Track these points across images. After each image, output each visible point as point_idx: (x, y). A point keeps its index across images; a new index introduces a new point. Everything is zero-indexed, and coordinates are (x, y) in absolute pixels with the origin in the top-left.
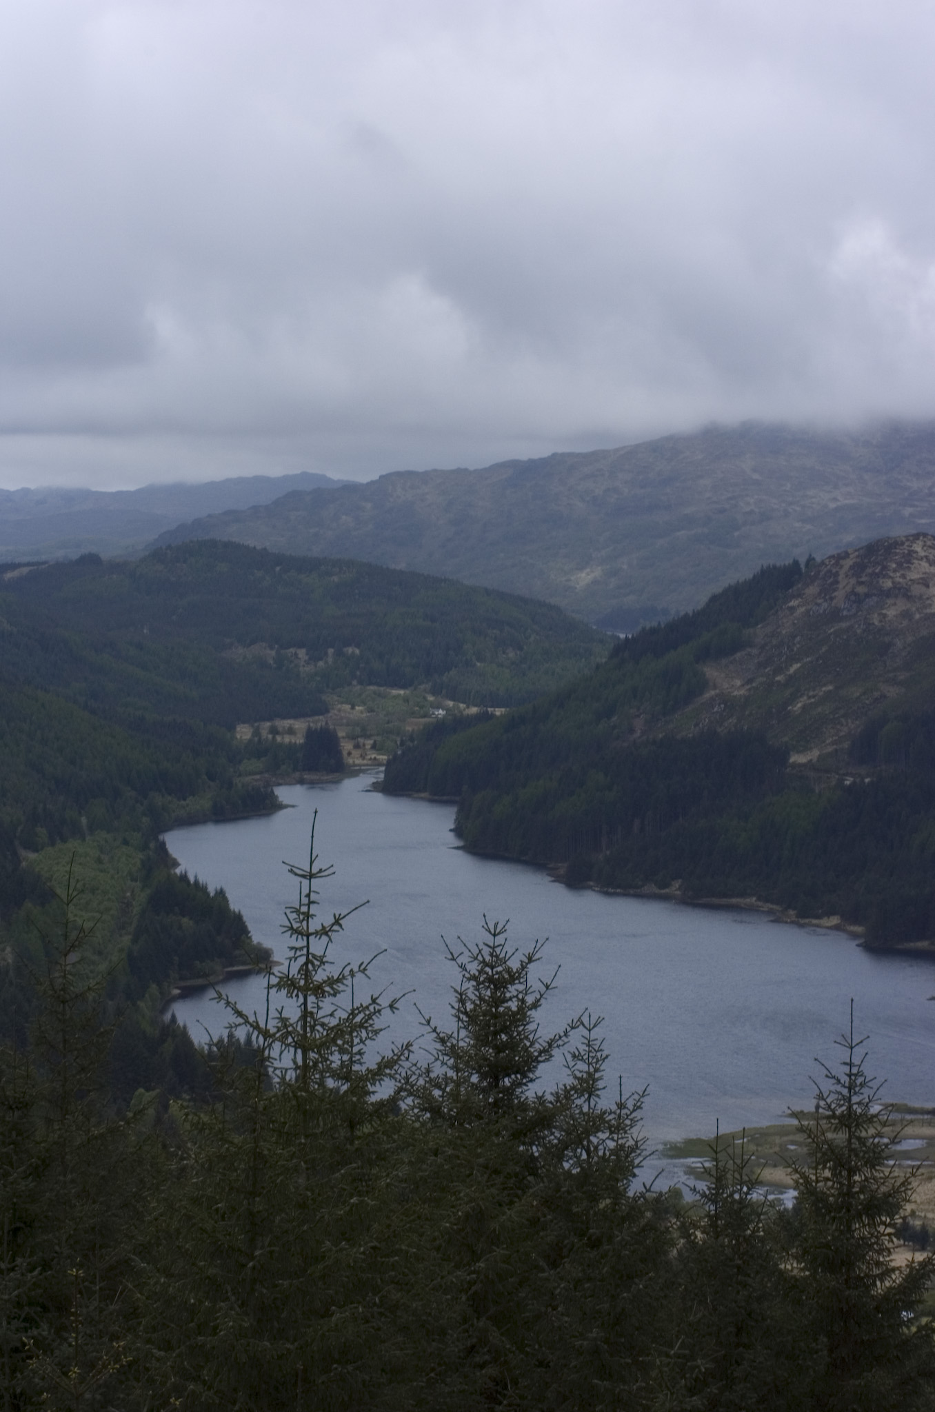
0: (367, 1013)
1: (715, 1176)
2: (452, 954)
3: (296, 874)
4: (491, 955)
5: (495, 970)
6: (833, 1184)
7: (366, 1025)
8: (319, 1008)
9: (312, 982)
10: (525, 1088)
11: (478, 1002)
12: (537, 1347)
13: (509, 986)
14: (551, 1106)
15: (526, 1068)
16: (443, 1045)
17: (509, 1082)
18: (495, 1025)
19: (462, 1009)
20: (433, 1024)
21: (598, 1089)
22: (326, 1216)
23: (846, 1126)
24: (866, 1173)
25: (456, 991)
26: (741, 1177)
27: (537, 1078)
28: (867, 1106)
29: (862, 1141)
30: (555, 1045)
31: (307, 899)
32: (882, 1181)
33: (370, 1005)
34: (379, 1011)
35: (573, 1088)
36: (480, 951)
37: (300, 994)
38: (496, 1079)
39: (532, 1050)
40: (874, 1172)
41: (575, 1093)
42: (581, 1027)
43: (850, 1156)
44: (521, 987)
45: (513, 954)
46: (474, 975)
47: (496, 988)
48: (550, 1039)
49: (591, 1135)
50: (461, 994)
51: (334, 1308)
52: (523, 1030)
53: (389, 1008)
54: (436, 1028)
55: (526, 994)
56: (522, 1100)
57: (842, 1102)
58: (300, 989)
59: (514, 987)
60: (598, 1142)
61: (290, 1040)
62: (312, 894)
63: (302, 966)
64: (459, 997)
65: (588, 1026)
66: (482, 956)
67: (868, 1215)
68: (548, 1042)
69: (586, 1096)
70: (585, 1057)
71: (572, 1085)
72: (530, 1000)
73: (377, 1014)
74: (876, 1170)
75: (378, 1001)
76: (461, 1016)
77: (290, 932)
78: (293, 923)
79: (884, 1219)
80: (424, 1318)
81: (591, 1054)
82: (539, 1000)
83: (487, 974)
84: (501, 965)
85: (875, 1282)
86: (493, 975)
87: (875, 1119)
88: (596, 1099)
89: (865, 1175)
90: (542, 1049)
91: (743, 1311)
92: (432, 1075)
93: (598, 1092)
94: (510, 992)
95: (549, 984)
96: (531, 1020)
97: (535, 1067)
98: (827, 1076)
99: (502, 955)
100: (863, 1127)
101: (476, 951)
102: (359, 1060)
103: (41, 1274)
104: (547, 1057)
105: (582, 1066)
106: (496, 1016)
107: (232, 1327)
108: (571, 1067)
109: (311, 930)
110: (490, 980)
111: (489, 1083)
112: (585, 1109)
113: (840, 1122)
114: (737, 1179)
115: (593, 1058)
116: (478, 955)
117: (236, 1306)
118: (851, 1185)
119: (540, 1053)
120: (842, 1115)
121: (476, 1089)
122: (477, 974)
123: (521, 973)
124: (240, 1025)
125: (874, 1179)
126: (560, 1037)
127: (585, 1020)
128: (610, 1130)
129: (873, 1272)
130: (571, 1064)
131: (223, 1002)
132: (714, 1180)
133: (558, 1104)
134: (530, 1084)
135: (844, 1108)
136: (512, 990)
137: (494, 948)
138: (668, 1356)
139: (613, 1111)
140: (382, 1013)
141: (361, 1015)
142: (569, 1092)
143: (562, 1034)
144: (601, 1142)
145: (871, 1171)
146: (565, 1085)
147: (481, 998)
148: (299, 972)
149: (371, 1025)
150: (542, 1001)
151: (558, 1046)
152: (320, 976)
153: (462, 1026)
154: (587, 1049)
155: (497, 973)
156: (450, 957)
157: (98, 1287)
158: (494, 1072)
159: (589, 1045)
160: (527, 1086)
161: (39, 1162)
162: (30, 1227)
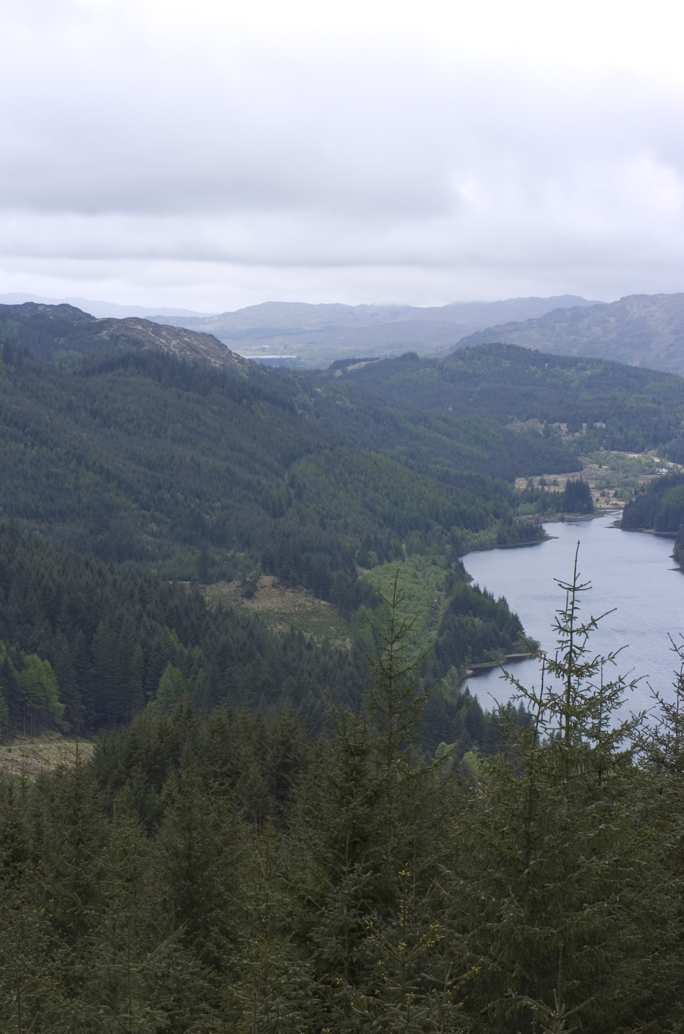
0: (615, 689)
2: (675, 646)
3: (564, 588)
7: (613, 698)
8: (579, 684)
9: (574, 666)
16: (667, 713)
19: (682, 687)
20: (660, 697)
22: (582, 837)
25: (678, 675)
31: (571, 605)
33: (617, 683)
34: (623, 688)
37: (565, 675)
50: (681, 677)
51: (585, 904)
53: (630, 686)
54: (662, 700)
58: (565, 671)
61: (557, 708)
62: (575, 602)
63: (567, 654)
64: (679, 678)
73: (622, 690)
75: (623, 680)
76: (681, 692)
77: (559, 630)
78: (560, 621)
92: (659, 735)
102: (605, 723)
103: (372, 875)
107: (512, 917)
109: (574, 629)
117: (515, 901)
124: (521, 696)
131: (509, 679)
140: (625, 689)
141: (610, 691)
148: (565, 658)
149: (617, 698)
152: (580, 662)
153: (682, 699)
156: (675, 649)
157: (414, 886)
161: (372, 794)
162: (365, 841)
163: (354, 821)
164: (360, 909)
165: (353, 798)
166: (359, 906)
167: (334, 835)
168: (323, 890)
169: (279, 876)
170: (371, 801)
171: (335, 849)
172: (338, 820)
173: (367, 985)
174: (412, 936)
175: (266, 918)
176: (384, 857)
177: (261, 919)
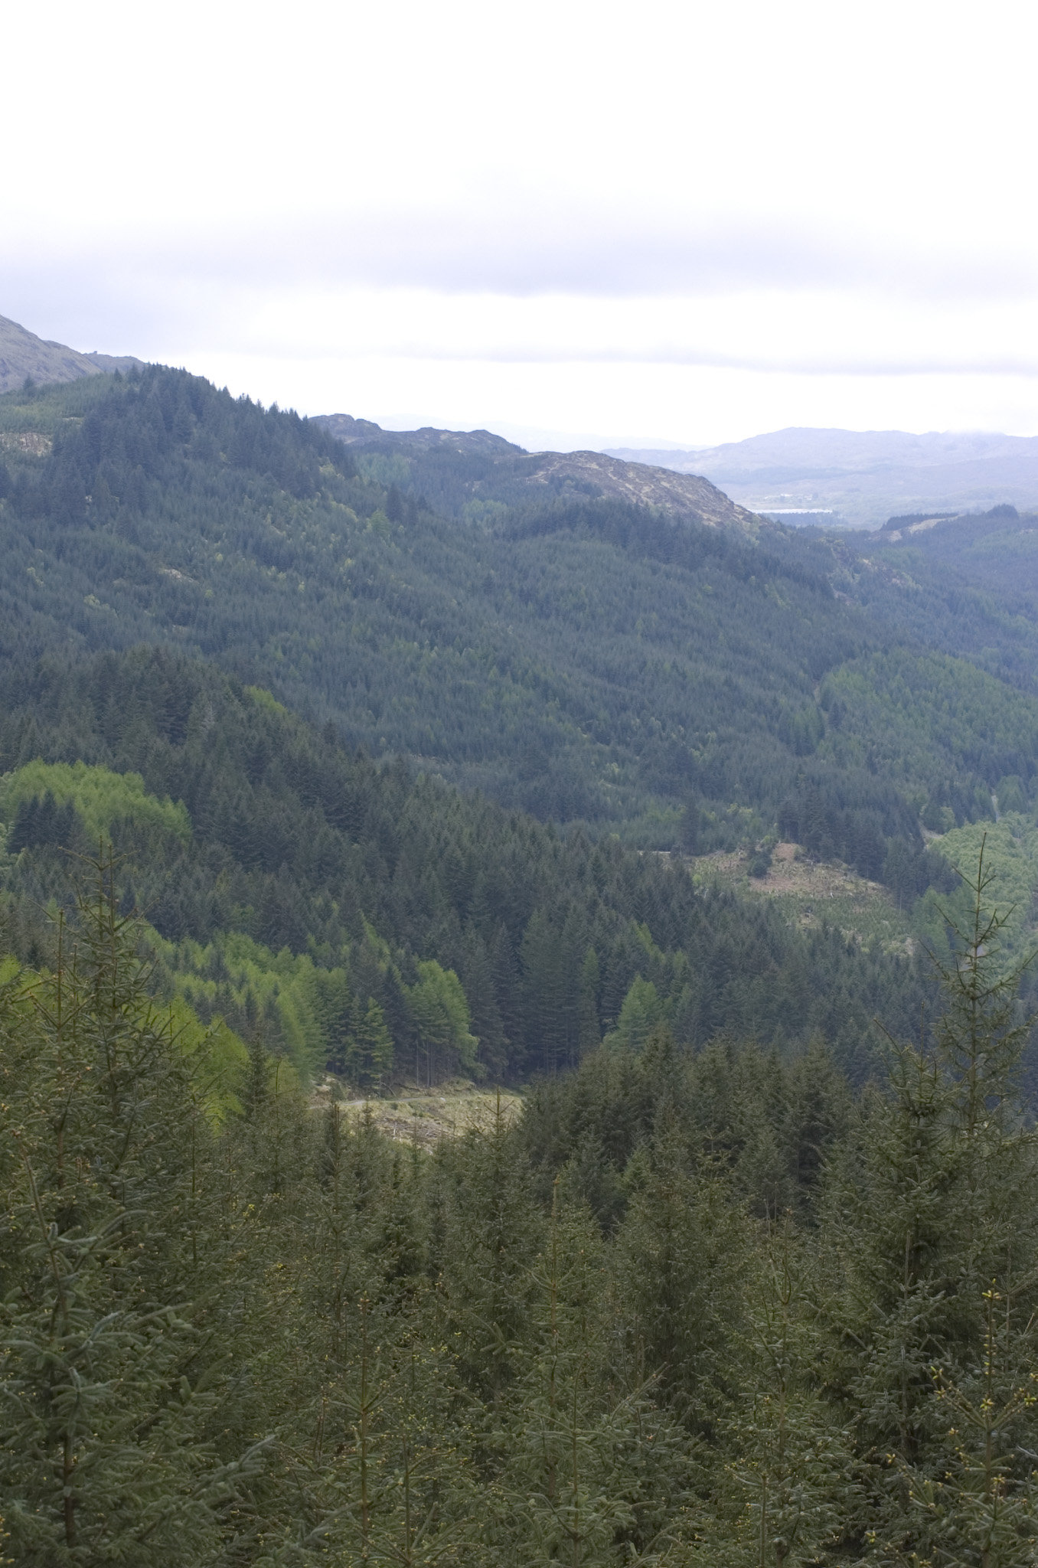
157: (1007, 1314)
161: (946, 1174)
162: (934, 1245)
163: (918, 1216)
164: (925, 1349)
165: (916, 1181)
166: (923, 1344)
167: (886, 1237)
168: (869, 1319)
169: (804, 1299)
170: (943, 1185)
171: (888, 1257)
172: (893, 1214)
173: (934, 1464)
174: (1003, 1391)
175: (783, 1362)
176: (963, 1270)
177: (775, 1363)
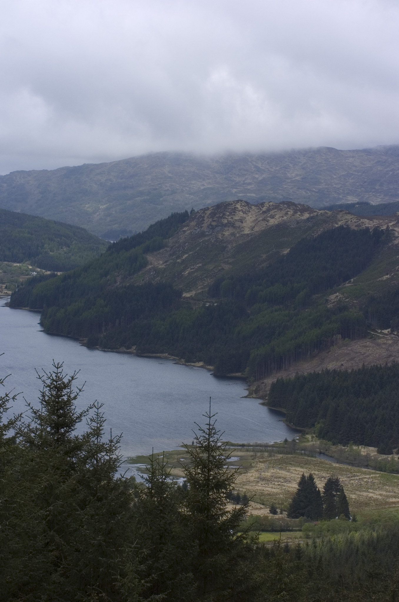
0: (4, 400)
1: (151, 471)
2: (39, 376)
4: (56, 376)
5: (58, 383)
6: (202, 475)
7: (3, 405)
10: (70, 433)
11: (50, 396)
12: (75, 543)
13: (64, 390)
14: (81, 440)
15: (70, 425)
16: (35, 415)
17: (63, 431)
18: (58, 407)
19: (44, 399)
20: (31, 406)
21: (102, 434)
23: (207, 451)
24: (215, 471)
25: (41, 392)
26: (162, 472)
27: (75, 429)
28: (216, 442)
29: (214, 457)
30: (83, 415)
32: (222, 474)
33: (5, 397)
34: (8, 400)
35: (91, 433)
36: (51, 375)
38: (58, 429)
39: (73, 417)
40: (219, 470)
41: (91, 436)
42: (94, 407)
43: (209, 464)
44: (69, 390)
45: (65, 376)
46: (49, 384)
47: (58, 391)
48: (81, 413)
49: (98, 453)
50: (43, 393)
52: (69, 408)
53: (12, 399)
54: (32, 407)
55: (71, 394)
56: (69, 438)
57: (206, 441)
59: (66, 390)
60: (101, 456)
64: (42, 394)
65: (97, 407)
66: (52, 377)
67: (216, 489)
68: (80, 414)
69: (96, 437)
70: (96, 421)
71: (90, 432)
72: (72, 396)
73: (7, 401)
74: (220, 470)
75: (8, 395)
76: (43, 402)
79: (223, 490)
80: (28, 530)
81: (98, 419)
82: (76, 396)
83: (54, 384)
84: (60, 381)
85: (219, 517)
86: (57, 385)
87: (220, 448)
88: (100, 438)
89: (215, 472)
90: (77, 417)
91: (163, 529)
92: (31, 427)
93: (100, 435)
94: (64, 392)
95: (81, 389)
96: (73, 404)
97: (74, 424)
98: (199, 430)
99: (61, 377)
100: (214, 451)
101: (49, 375)
104: (80, 420)
105: (94, 424)
106: (57, 403)
108: (89, 424)
110: (56, 387)
111: (55, 431)
112: (96, 443)
113: (205, 449)
114: (161, 473)
115: (99, 420)
116: (50, 377)
118: (209, 476)
119: (77, 418)
120: (206, 446)
121: (50, 433)
122: (50, 384)
123: (68, 384)
125: (219, 474)
126: (85, 412)
127: (96, 404)
128: (106, 452)
129: (218, 513)
130: (90, 423)
132: (151, 473)
133: (84, 440)
134: (71, 431)
135: (207, 443)
136: (65, 391)
137: (57, 373)
138: (130, 547)
139: (108, 443)
140: (9, 401)
142: (89, 435)
143: (86, 411)
144: (102, 456)
145: (218, 470)
146: (87, 432)
147: (51, 395)
149: (5, 406)
150: (78, 396)
151: (84, 416)
153: (44, 406)
154: (97, 417)
155: (59, 384)
156: (39, 377)
158: (57, 426)
159: (97, 415)
160: (71, 432)
